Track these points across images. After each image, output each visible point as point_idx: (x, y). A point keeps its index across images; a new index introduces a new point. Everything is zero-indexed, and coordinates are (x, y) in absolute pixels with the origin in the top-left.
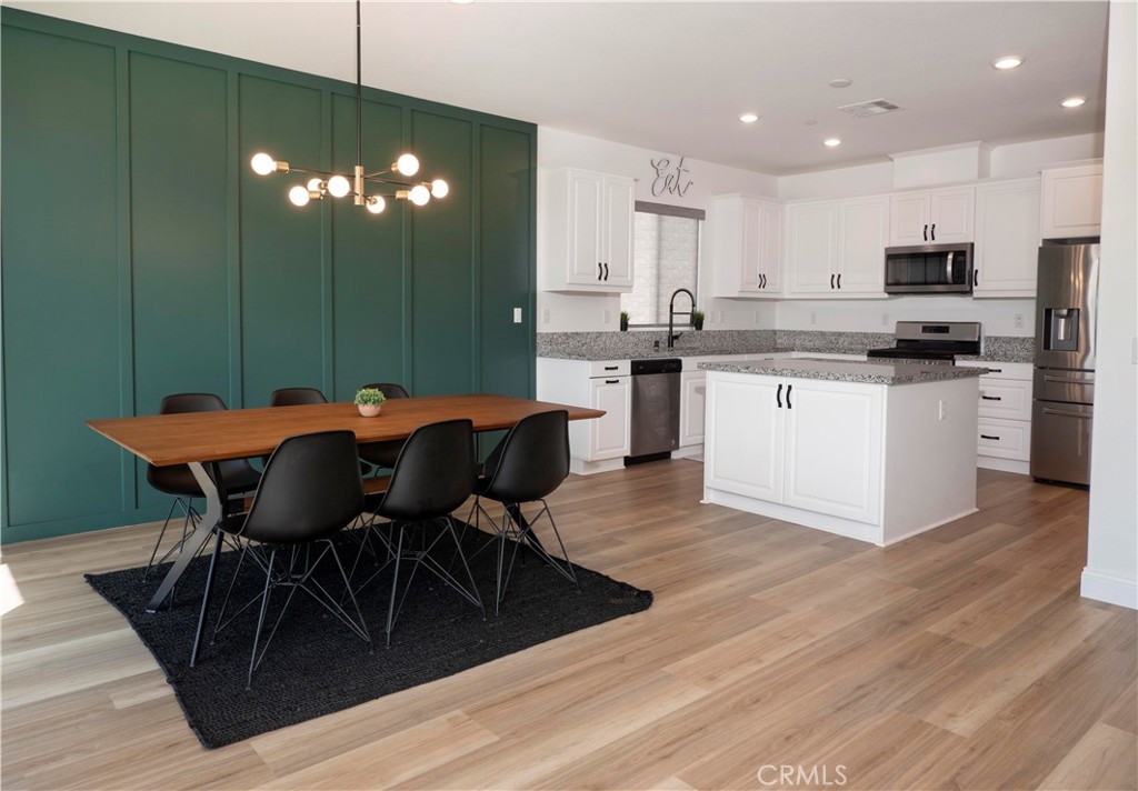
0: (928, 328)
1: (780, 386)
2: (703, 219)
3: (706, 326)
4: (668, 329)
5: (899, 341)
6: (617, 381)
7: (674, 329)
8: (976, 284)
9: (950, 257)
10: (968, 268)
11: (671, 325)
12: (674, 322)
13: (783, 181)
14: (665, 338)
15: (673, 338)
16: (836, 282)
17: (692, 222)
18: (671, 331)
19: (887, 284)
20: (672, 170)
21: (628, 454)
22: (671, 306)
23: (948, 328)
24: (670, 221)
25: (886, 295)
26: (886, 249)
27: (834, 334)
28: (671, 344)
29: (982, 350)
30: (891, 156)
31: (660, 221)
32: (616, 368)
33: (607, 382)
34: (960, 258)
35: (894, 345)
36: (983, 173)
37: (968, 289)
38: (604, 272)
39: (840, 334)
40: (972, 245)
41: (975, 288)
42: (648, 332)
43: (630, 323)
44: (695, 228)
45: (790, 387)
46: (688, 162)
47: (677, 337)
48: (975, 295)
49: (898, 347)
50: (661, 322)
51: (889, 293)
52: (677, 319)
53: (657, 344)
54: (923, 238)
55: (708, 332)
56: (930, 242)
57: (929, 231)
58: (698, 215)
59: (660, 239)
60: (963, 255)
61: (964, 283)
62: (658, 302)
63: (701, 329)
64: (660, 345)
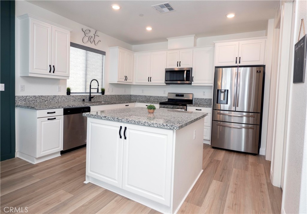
0: (177, 95)
1: (121, 127)
2: (105, 55)
3: (106, 93)
4: (89, 94)
5: (169, 99)
6: (55, 118)
7: (91, 94)
8: (193, 81)
9: (185, 72)
10: (190, 76)
11: (90, 93)
12: (91, 92)
13: (134, 46)
14: (88, 98)
15: (91, 98)
16: (150, 79)
17: (101, 55)
18: (90, 95)
19: (166, 81)
20: (92, 34)
21: (62, 149)
22: (90, 86)
23: (183, 95)
24: (91, 54)
25: (165, 84)
26: (165, 69)
27: (149, 96)
28: (90, 100)
29: (193, 103)
30: (167, 38)
31: (87, 53)
32: (55, 112)
33: (48, 119)
34: (188, 72)
35: (167, 100)
36: (195, 45)
37: (190, 83)
38: (52, 69)
39: (151, 97)
40: (192, 68)
41: (192, 82)
42: (80, 96)
43: (71, 91)
44: (102, 58)
45: (126, 128)
46: (99, 33)
47: (93, 97)
48: (192, 85)
49: (168, 101)
50: (87, 92)
51: (166, 84)
52: (92, 91)
53: (84, 100)
54: (177, 66)
55: (106, 96)
56: (179, 67)
57: (179, 64)
58: (103, 53)
59: (87, 60)
60: (189, 72)
61: (189, 81)
62: (86, 84)
63: (104, 94)
64: (85, 101)
